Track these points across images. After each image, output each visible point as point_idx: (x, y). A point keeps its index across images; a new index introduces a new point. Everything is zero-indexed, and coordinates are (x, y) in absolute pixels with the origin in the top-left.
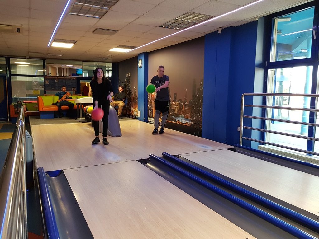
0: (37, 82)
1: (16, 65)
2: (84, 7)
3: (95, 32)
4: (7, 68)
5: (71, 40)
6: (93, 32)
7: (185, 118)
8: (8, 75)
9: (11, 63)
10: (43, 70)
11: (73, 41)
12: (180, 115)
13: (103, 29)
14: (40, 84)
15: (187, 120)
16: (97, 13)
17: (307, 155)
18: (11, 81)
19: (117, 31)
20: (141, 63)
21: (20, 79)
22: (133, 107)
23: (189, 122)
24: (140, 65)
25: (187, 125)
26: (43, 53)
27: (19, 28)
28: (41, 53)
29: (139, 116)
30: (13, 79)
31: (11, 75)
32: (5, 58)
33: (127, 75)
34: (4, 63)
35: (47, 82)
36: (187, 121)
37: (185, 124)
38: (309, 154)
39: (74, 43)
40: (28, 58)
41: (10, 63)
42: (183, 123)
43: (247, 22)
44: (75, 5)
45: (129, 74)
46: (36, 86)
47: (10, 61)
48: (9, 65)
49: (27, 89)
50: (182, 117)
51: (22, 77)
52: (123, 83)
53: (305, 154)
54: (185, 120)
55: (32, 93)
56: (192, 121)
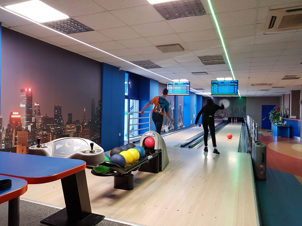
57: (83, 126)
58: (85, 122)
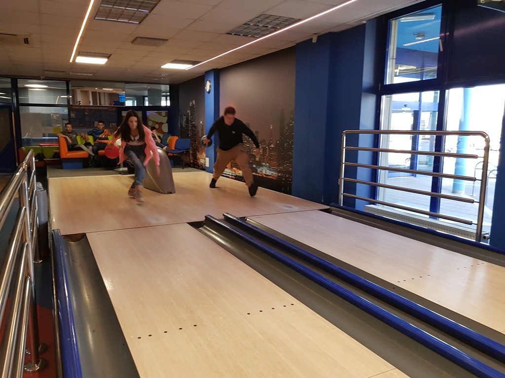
0: (58, 115)
1: (27, 88)
2: (113, 9)
3: (134, 42)
4: (14, 94)
5: (103, 54)
6: (132, 42)
7: (269, 168)
8: (16, 105)
9: (19, 85)
10: (66, 97)
11: (106, 54)
12: (264, 164)
13: (145, 38)
14: (62, 117)
15: (273, 171)
16: (133, 18)
17: (430, 217)
18: (20, 113)
19: (167, 40)
20: (209, 86)
21: (33, 110)
22: (199, 152)
23: (275, 174)
24: (207, 88)
25: (273, 178)
26: (64, 72)
27: (27, 39)
28: (62, 72)
29: (207, 165)
30: (23, 110)
31: (19, 104)
32: (10, 79)
33: (191, 103)
34: (9, 86)
35: (73, 115)
36: (273, 173)
37: (270, 176)
38: (432, 216)
39: (108, 58)
40: (43, 79)
41: (17, 86)
42: (268, 175)
43: (351, 27)
44: (101, 8)
45: (194, 102)
46: (57, 121)
47: (17, 84)
48: (16, 90)
49: (43, 126)
50: (265, 166)
51: (36, 107)
52: (185, 116)
53: (428, 216)
54: (270, 170)
55: (51, 132)
56: (279, 172)
57: (269, 148)
58: (272, 144)
